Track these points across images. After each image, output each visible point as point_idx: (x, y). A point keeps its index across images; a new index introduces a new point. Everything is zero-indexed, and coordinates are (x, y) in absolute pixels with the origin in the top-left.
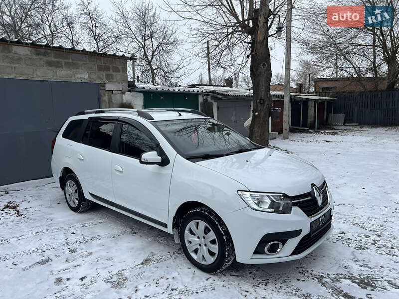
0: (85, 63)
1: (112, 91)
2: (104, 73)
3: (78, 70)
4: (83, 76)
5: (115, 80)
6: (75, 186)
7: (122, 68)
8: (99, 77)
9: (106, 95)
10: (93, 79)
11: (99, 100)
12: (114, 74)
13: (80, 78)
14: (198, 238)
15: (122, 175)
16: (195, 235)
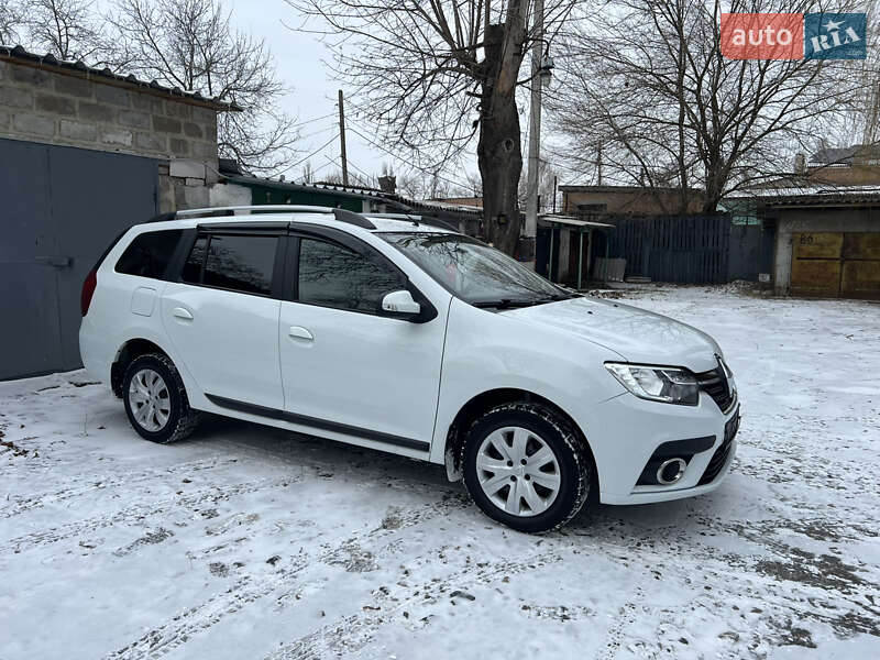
0: (126, 108)
1: (185, 179)
2: (168, 137)
3: (109, 124)
4: (120, 139)
5: (190, 154)
6: (161, 381)
7: (207, 128)
8: (158, 147)
9: (172, 187)
10: (142, 147)
11: (155, 199)
12: (189, 140)
13: (115, 143)
14: (510, 464)
15: (310, 345)
16: (502, 458)
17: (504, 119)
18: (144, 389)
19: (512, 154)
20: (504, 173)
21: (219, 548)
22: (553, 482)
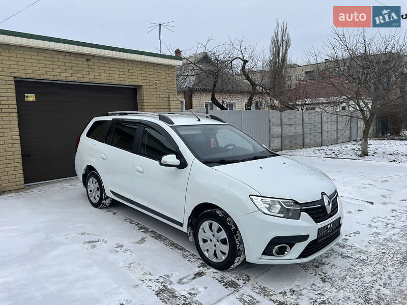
15: (141, 175)
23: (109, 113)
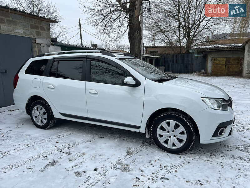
0: (21, 21)
1: (40, 44)
2: (35, 30)
3: (16, 27)
4: (20, 31)
5: (42, 36)
6: (43, 109)
7: (47, 28)
8: (32, 34)
9: (37, 47)
10: (27, 34)
11: (32, 51)
12: (41, 31)
13: (18, 32)
14: (168, 132)
15: (97, 96)
16: (165, 130)
17: (136, 25)
18: (38, 112)
19: (139, 35)
20: (136, 41)
21: (76, 166)
22: (184, 137)
23: (46, 54)
